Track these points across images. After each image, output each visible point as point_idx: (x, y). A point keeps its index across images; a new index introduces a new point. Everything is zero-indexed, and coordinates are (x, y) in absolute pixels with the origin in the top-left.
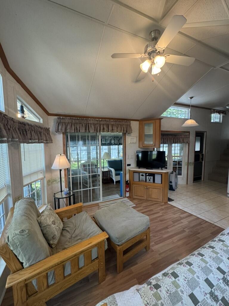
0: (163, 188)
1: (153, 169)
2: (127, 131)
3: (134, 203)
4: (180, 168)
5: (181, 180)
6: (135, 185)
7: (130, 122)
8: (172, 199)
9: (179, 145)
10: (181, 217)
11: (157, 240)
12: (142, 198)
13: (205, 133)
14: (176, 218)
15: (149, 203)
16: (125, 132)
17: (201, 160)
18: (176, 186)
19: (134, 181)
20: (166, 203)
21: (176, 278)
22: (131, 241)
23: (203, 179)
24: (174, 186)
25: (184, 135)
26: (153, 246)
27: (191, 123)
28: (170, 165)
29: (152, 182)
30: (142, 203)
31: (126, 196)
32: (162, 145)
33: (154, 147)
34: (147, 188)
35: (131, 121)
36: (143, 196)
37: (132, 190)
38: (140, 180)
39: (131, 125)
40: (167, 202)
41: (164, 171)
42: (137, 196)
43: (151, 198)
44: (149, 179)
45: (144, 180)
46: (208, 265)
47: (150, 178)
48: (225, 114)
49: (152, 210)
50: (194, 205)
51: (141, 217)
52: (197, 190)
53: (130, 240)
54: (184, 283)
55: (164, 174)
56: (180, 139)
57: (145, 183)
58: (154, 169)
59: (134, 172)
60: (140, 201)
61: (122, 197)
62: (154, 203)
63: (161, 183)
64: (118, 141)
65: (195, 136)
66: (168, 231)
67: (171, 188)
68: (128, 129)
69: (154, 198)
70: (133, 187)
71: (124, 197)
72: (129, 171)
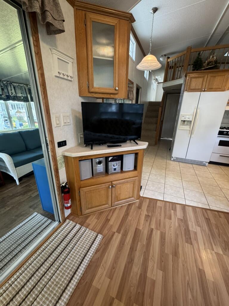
0: (139, 177)
6: (85, 189)
12: (103, 207)
13: (141, 90)
19: (81, 180)
20: (140, 198)
29: (119, 171)
31: (66, 217)
34: (112, 187)
36: (104, 203)
37: (80, 201)
40: (140, 196)
41: (142, 146)
42: (91, 208)
43: (118, 200)
45: (104, 171)
55: (142, 152)
57: (105, 177)
59: (80, 161)
69: (124, 199)
70: (82, 193)
71: (61, 221)
72: (63, 160)
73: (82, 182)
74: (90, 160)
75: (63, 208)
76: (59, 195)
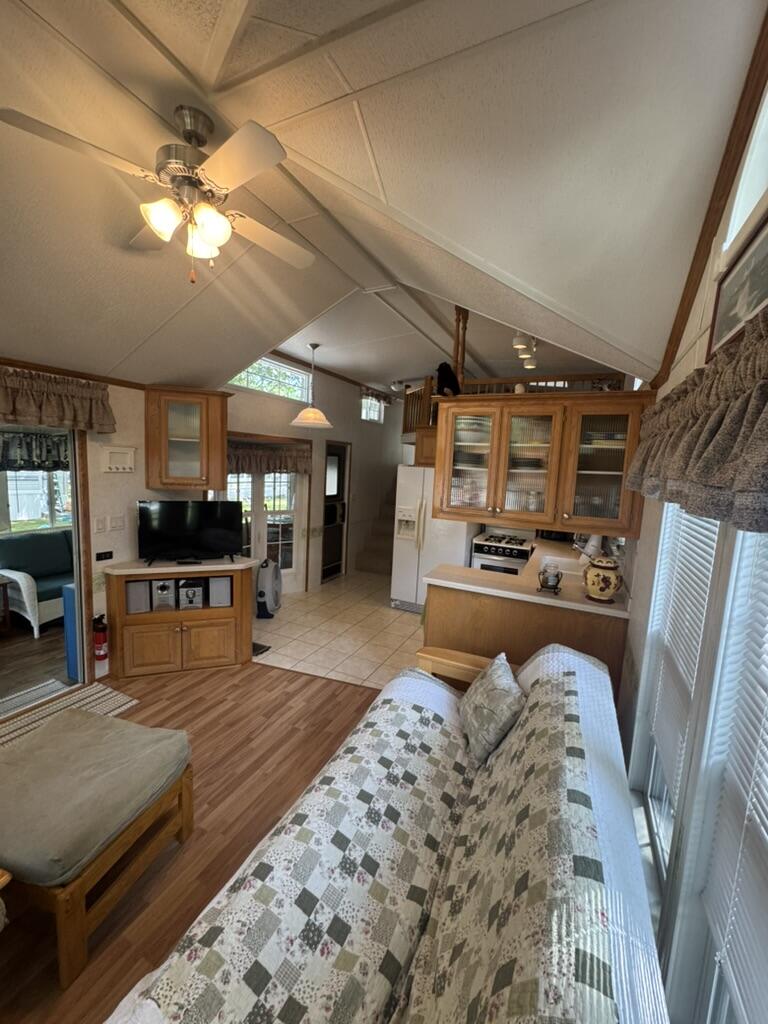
0: (236, 619)
1: (203, 562)
2: (90, 425)
3: (130, 695)
4: (288, 548)
5: (292, 581)
6: (132, 629)
7: (105, 389)
8: (263, 647)
9: (285, 477)
10: (288, 693)
11: (220, 789)
12: (164, 668)
13: (349, 447)
14: (276, 699)
15: (189, 680)
16: (82, 426)
17: (339, 519)
18: (277, 601)
19: (127, 614)
20: (247, 663)
21: (266, 876)
22: (116, 843)
23: (344, 572)
24: (270, 605)
25: (298, 451)
26: (203, 816)
27: (313, 417)
28: (259, 538)
29: (201, 605)
30: (164, 686)
31: (97, 677)
32: (231, 478)
33: (205, 488)
34: (182, 630)
35: (110, 386)
36: (167, 659)
37: (122, 649)
38: (155, 603)
39: (111, 402)
40: (250, 660)
41: (240, 564)
42: (142, 665)
43: (196, 660)
44: (187, 596)
45: (172, 602)
46: (340, 800)
47: (194, 594)
48: (389, 403)
49: (201, 699)
50: (322, 647)
51: (158, 740)
52: (330, 604)
53: (112, 842)
54: (285, 878)
55: (239, 573)
56: (286, 462)
57: (174, 612)
58: (208, 561)
59: (127, 582)
60: (156, 680)
61: (73, 687)
62: (208, 674)
63: (229, 604)
64: (49, 451)
65: (324, 455)
66: (252, 749)
67: (263, 613)
68: (94, 416)
69: (208, 658)
70: (126, 635)
71: (86, 681)
72: (104, 580)
73: (128, 617)
74: (147, 583)
75: (95, 658)
76: (87, 633)
